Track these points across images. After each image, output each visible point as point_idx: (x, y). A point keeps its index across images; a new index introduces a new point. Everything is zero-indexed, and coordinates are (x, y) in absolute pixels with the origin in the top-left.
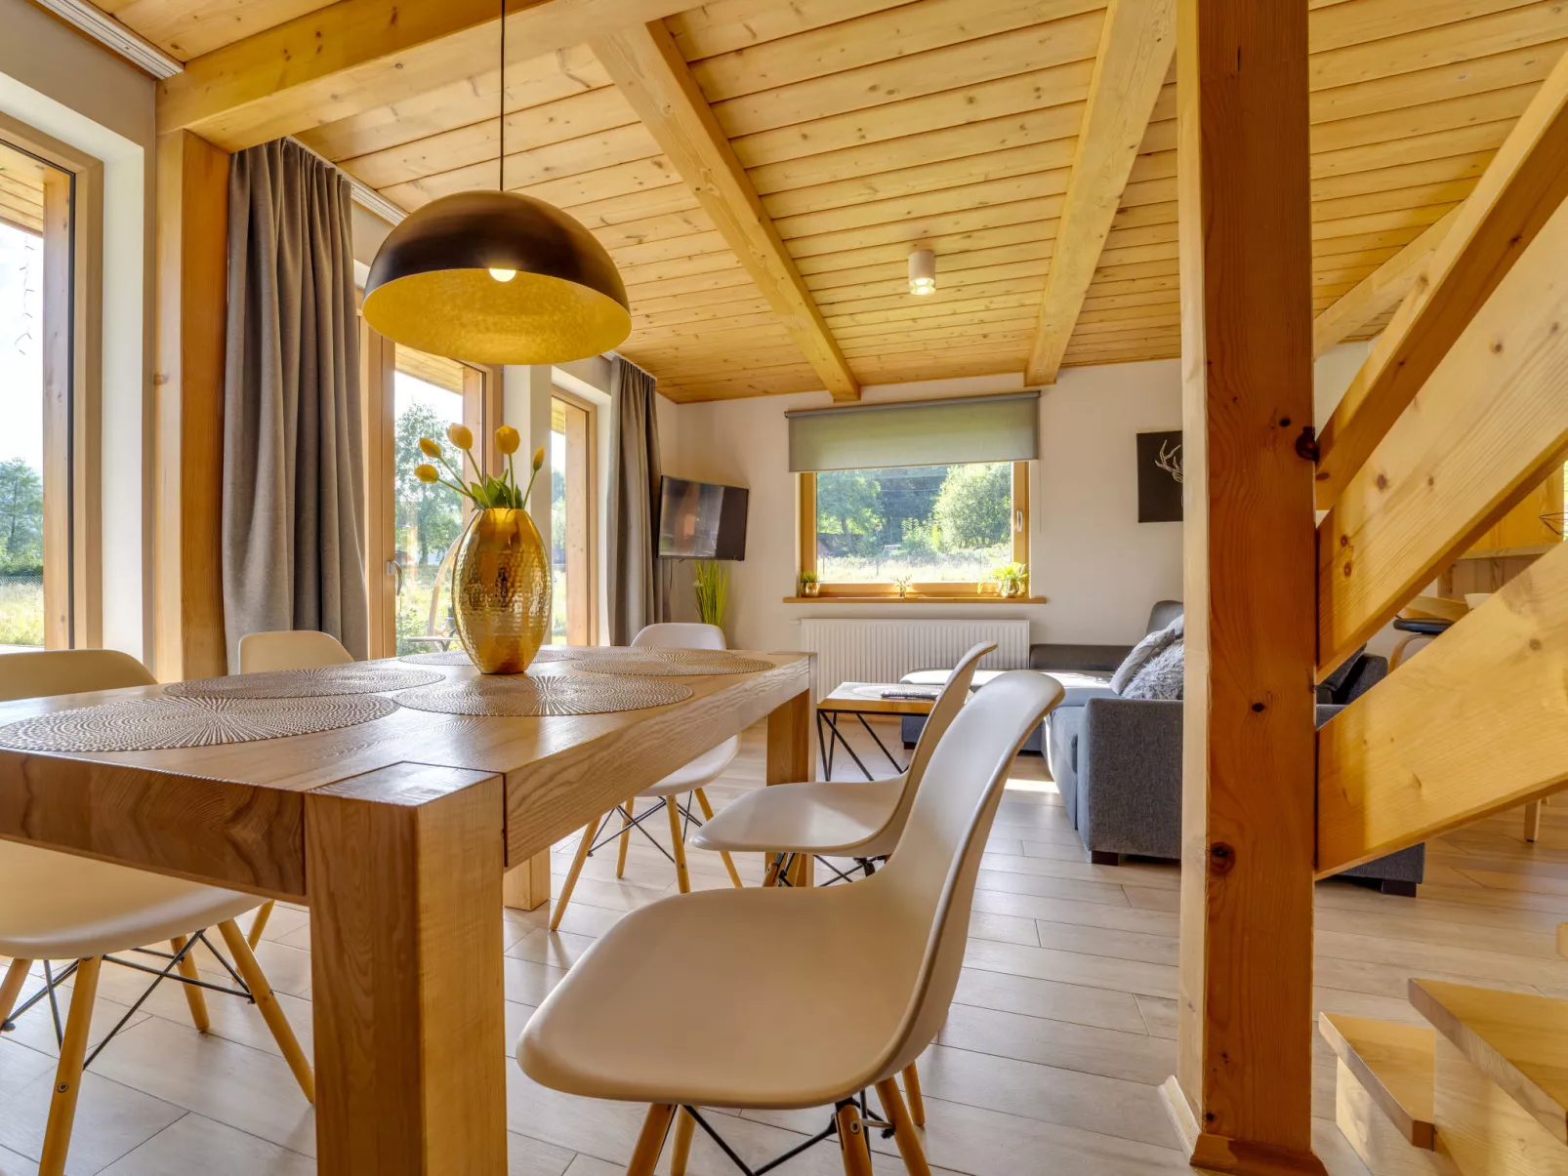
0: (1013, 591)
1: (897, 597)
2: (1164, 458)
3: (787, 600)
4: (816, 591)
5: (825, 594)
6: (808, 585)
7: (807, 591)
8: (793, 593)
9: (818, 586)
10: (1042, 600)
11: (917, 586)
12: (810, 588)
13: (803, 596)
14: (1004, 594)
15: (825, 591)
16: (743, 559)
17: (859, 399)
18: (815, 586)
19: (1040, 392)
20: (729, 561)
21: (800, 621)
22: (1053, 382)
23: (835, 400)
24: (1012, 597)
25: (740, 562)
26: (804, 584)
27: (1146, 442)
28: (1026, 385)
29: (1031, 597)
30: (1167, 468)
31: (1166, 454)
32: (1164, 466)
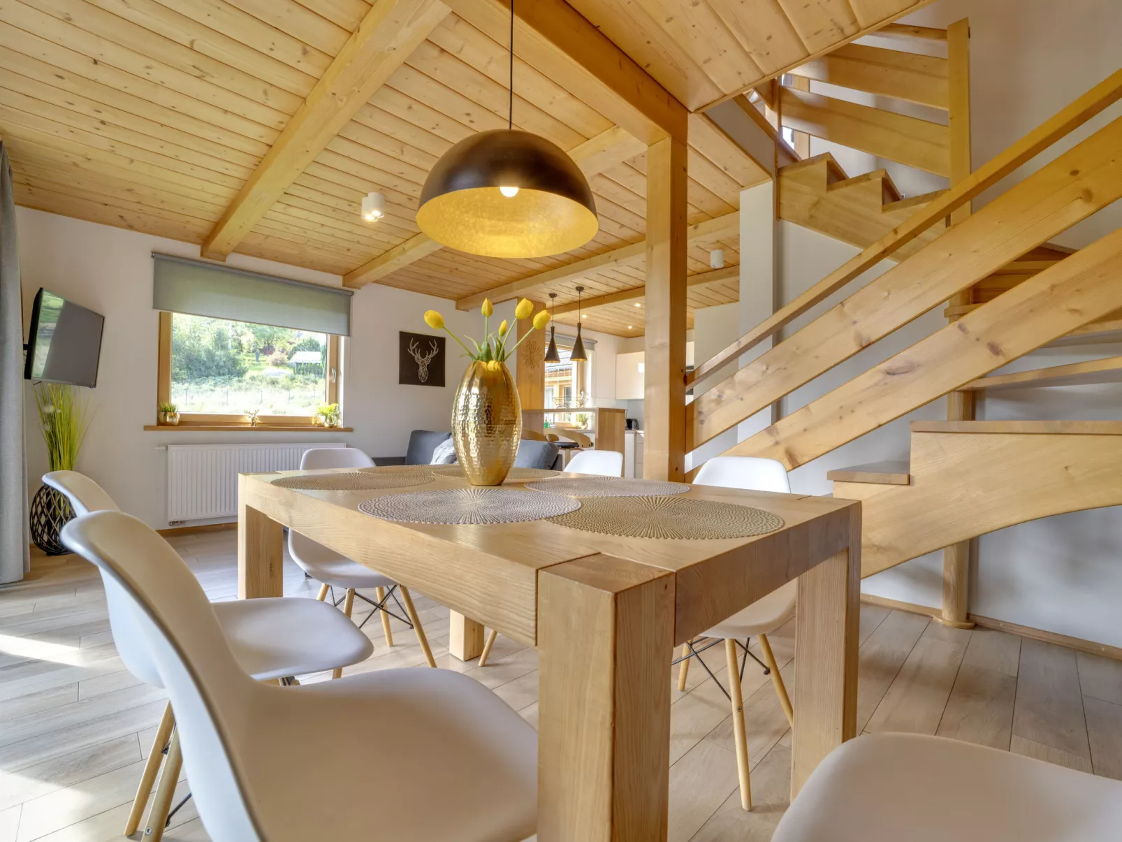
0: (332, 423)
1: (249, 426)
2: (412, 348)
3: (147, 428)
4: (177, 420)
5: (188, 423)
6: (169, 414)
7: (168, 419)
8: (154, 422)
9: (178, 416)
10: (350, 429)
11: (262, 417)
12: (171, 417)
13: (161, 424)
14: (327, 425)
15: (185, 420)
16: (95, 386)
17: (224, 260)
18: (175, 415)
19: (353, 293)
20: (81, 387)
21: (167, 447)
22: (359, 288)
23: (202, 255)
24: (331, 427)
25: (94, 389)
26: (163, 413)
27: (405, 338)
28: (344, 285)
29: (342, 427)
30: (413, 354)
31: (413, 345)
32: (412, 352)
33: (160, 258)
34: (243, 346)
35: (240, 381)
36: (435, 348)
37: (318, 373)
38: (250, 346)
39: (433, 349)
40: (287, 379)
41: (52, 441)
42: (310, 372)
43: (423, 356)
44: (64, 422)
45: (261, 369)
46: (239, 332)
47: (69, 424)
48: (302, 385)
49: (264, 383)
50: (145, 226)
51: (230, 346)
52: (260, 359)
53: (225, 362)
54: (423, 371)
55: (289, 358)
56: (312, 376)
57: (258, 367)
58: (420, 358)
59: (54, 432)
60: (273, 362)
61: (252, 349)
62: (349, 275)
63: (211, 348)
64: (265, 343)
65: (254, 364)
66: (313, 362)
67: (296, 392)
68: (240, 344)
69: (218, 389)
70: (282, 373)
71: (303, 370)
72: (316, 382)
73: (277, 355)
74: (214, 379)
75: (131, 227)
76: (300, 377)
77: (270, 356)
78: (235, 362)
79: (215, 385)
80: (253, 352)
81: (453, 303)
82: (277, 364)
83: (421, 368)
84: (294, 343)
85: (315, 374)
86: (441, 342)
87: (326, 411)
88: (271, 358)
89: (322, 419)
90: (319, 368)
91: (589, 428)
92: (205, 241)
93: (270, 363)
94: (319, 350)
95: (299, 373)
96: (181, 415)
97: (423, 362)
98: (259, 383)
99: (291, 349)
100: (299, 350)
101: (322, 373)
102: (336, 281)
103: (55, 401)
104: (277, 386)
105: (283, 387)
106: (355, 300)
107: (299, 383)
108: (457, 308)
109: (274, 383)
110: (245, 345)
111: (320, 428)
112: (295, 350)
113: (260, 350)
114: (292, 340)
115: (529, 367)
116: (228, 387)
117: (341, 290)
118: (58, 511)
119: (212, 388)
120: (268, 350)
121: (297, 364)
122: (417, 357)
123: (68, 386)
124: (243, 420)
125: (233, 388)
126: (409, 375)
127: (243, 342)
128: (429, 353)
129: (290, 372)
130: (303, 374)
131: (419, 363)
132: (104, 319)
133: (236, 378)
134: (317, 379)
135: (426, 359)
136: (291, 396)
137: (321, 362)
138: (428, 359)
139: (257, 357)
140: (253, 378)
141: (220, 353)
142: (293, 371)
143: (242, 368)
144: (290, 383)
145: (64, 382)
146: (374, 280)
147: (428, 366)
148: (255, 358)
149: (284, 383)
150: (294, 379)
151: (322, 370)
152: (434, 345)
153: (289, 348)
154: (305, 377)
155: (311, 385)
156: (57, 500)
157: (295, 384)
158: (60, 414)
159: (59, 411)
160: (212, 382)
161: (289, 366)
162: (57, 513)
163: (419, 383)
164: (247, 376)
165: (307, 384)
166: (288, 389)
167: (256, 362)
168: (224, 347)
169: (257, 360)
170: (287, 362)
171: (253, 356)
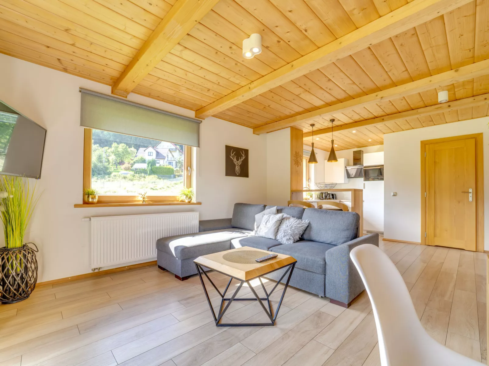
0: (190, 200)
1: (141, 203)
2: (232, 155)
3: (76, 206)
4: (96, 200)
5: (102, 202)
6: (90, 196)
7: (90, 200)
8: (81, 202)
9: (97, 197)
10: (200, 203)
12: (92, 198)
13: (86, 203)
14: (187, 201)
15: (101, 200)
16: (40, 177)
17: (126, 97)
18: (95, 197)
19: (201, 121)
20: (30, 179)
21: (90, 219)
22: (204, 119)
23: (112, 92)
24: (189, 202)
25: (39, 180)
26: (87, 196)
27: (228, 149)
28: (196, 117)
29: (195, 202)
30: (232, 159)
31: (232, 154)
32: (232, 158)
33: (84, 92)
34: (110, 161)
35: (109, 177)
36: (243, 156)
37: (146, 173)
38: (113, 161)
39: (242, 156)
40: (131, 176)
41: (6, 219)
42: (142, 173)
43: (238, 160)
44: (16, 203)
45: (118, 172)
46: (108, 155)
47: (19, 205)
48: (138, 179)
49: (121, 178)
50: (75, 69)
51: (104, 162)
52: (118, 167)
53: (102, 168)
54: (237, 168)
55: (132, 167)
56: (143, 175)
57: (117, 171)
58: (236, 161)
59: (8, 212)
60: (124, 168)
61: (114, 162)
62: (200, 110)
63: (96, 162)
64: (120, 160)
65: (115, 170)
66: (143, 168)
67: (135, 182)
68: (108, 161)
69: (99, 181)
70: (128, 173)
71: (138, 172)
72: (145, 177)
73: (126, 165)
74: (97, 176)
75: (65, 70)
76: (137, 175)
77: (123, 165)
78: (107, 168)
79: (97, 179)
80: (115, 164)
81: (252, 130)
82: (127, 169)
83: (236, 167)
84: (133, 160)
85: (144, 173)
86: (246, 151)
87: (187, 193)
88: (123, 167)
89: (183, 198)
90: (146, 171)
91: (314, 200)
92: (115, 82)
93: (123, 169)
94: (146, 163)
95: (137, 173)
96: (99, 197)
97: (238, 163)
98: (118, 178)
99: (133, 162)
100: (136, 163)
101: (147, 173)
102: (191, 114)
103: (8, 189)
104: (127, 179)
105: (130, 180)
106: (202, 125)
107: (137, 178)
108: (254, 133)
109: (125, 178)
110: (111, 160)
111: (182, 203)
112: (135, 163)
113: (118, 163)
114: (132, 158)
115: (297, 166)
116: (103, 180)
117: (194, 119)
118: (11, 271)
119: (96, 180)
120: (121, 163)
121: (136, 169)
122: (235, 160)
123: (19, 178)
124: (137, 199)
125: (106, 180)
126: (230, 171)
127: (109, 159)
128: (241, 159)
129: (132, 173)
130: (139, 173)
131: (236, 163)
132: (46, 131)
133: (107, 176)
134: (145, 176)
135: (239, 161)
136: (134, 184)
137: (147, 168)
138: (240, 162)
139: (117, 166)
140: (115, 176)
141: (99, 164)
142: (134, 172)
143: (110, 171)
144: (133, 178)
145: (16, 175)
146: (213, 115)
147: (240, 165)
148: (115, 167)
149: (130, 178)
150: (134, 176)
151: (147, 172)
152: (243, 154)
153: (132, 162)
154: (140, 175)
155: (143, 179)
156: (10, 263)
157: (135, 178)
158: (13, 199)
159: (11, 196)
160: (96, 178)
161: (132, 170)
162: (10, 272)
163: (236, 175)
164: (112, 175)
165: (141, 178)
166: (132, 180)
167: (116, 169)
168: (101, 162)
169: (117, 168)
170: (131, 168)
171: (114, 166)
